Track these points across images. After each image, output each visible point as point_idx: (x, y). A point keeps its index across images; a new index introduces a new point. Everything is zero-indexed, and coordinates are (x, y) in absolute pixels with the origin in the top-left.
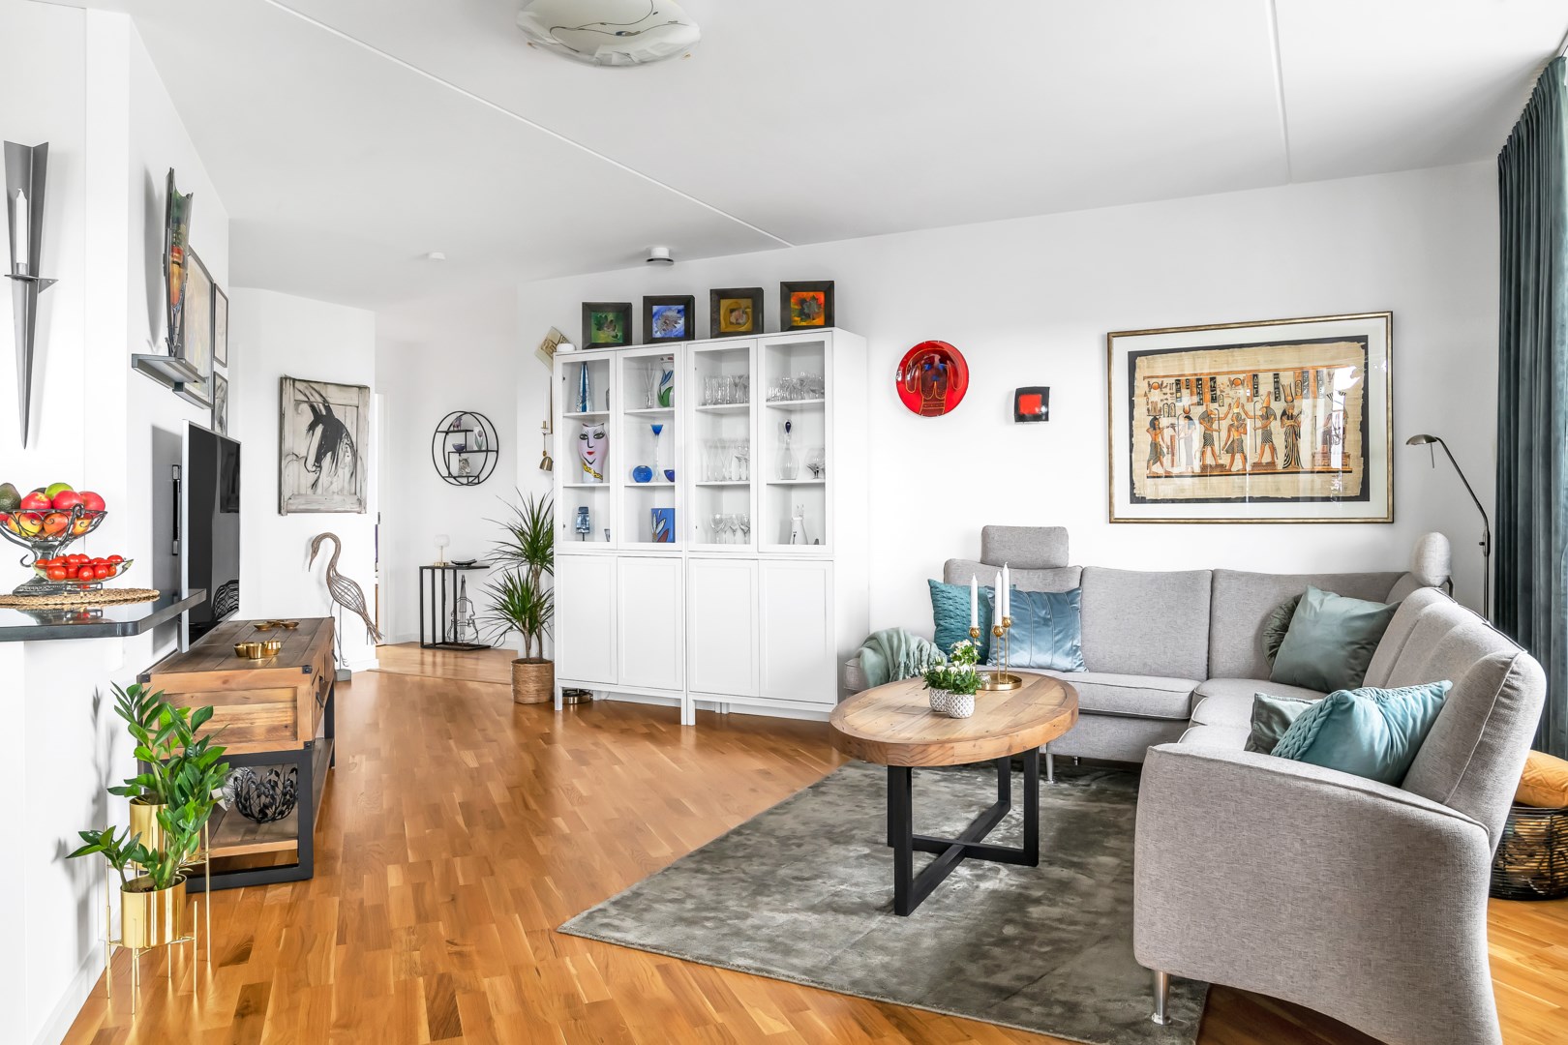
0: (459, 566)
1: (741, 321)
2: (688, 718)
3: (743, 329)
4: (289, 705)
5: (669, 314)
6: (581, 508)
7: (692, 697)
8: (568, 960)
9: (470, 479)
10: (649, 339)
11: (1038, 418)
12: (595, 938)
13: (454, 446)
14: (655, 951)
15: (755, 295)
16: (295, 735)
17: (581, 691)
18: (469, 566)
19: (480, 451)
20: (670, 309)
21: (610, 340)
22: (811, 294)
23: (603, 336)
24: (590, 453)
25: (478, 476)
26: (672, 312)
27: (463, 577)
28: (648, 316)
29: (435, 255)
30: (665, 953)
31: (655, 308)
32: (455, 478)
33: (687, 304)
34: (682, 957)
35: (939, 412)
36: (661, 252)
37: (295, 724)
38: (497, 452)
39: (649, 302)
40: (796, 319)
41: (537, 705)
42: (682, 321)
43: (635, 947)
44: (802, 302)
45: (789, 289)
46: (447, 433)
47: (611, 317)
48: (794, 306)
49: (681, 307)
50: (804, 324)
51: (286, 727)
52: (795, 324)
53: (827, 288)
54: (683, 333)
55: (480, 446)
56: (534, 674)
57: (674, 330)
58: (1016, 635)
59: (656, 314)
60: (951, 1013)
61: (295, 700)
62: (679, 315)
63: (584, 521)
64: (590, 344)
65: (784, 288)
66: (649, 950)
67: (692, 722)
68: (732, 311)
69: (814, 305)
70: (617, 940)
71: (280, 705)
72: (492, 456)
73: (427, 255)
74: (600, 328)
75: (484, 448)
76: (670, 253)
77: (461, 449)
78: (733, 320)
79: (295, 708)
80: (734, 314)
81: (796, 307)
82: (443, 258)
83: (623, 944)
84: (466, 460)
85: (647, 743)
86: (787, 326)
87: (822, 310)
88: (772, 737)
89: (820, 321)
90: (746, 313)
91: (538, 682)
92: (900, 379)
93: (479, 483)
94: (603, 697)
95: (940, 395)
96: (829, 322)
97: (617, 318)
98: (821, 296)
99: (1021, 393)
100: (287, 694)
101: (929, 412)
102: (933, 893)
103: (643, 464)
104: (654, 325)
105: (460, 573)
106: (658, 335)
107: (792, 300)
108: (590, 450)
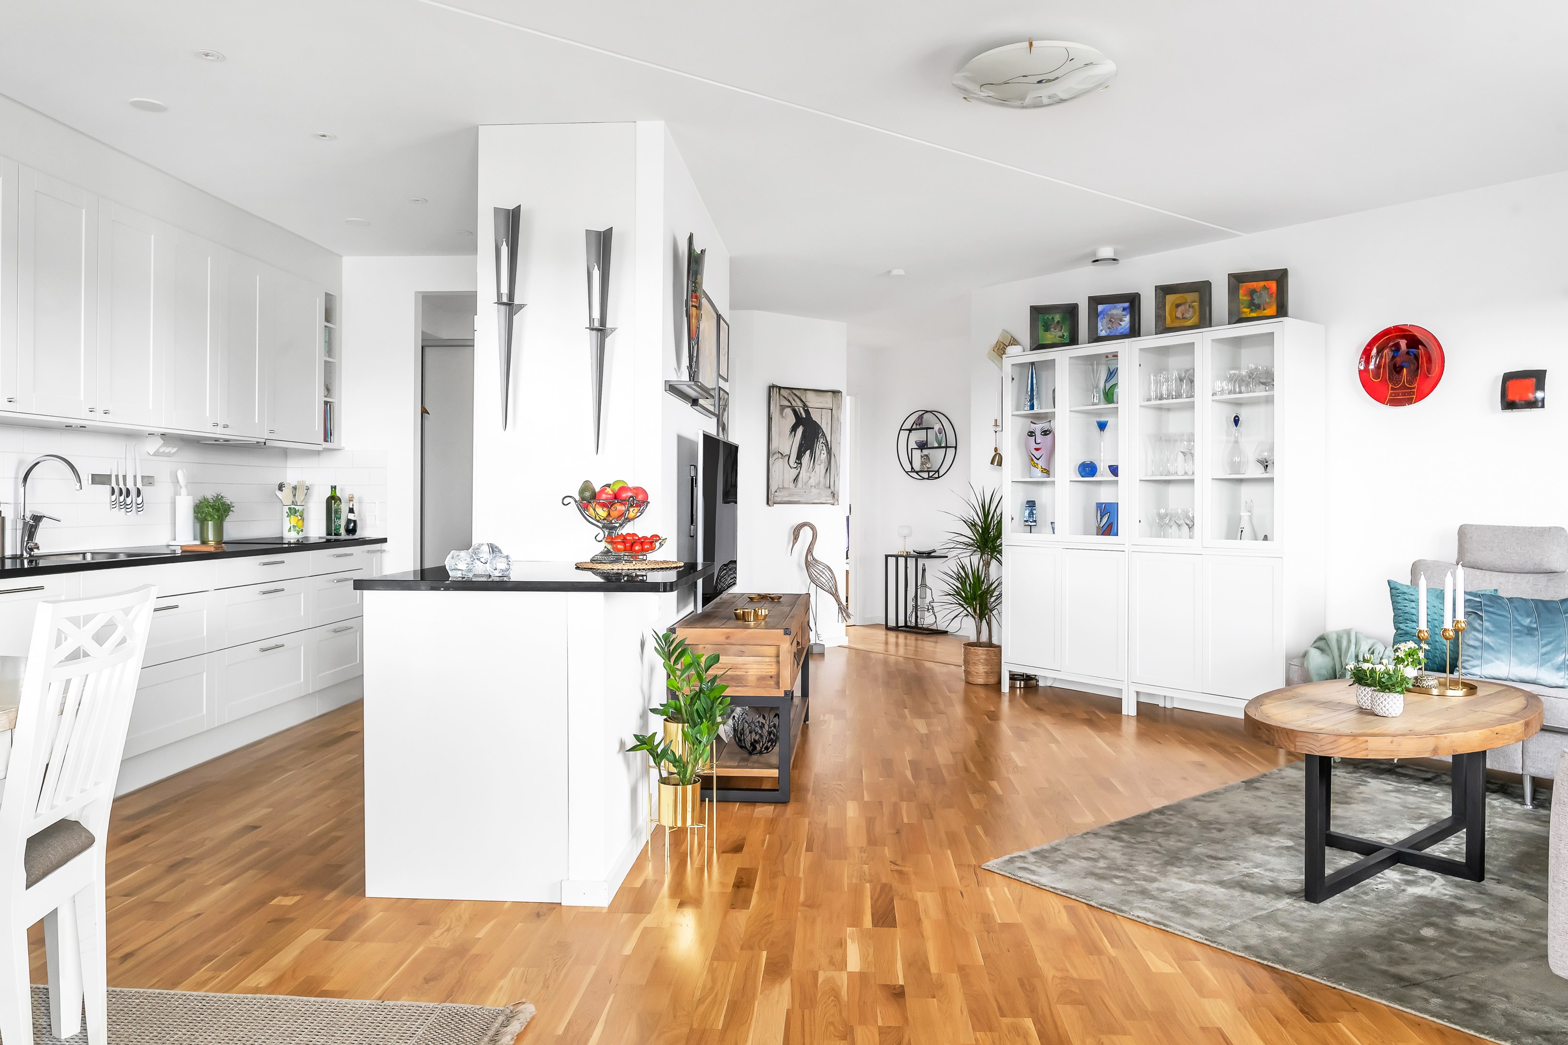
0: (920, 555)
1: (1187, 315)
2: (1129, 709)
3: (1189, 323)
4: (774, 659)
5: (1114, 312)
6: (1028, 502)
7: (1134, 688)
8: (988, 889)
9: (931, 474)
10: (1095, 339)
11: (1533, 404)
12: (1013, 877)
13: (916, 443)
14: (1064, 894)
15: (1203, 289)
16: (778, 684)
17: (1028, 676)
18: (929, 555)
19: (940, 447)
20: (1115, 307)
21: (1057, 340)
22: (1262, 284)
23: (1050, 337)
24: (1037, 449)
25: (938, 471)
26: (1117, 310)
27: (924, 565)
28: (1094, 314)
29: (895, 272)
30: (1073, 897)
31: (1100, 308)
32: (917, 472)
33: (1132, 301)
34: (1088, 902)
35: (1410, 401)
36: (1106, 252)
37: (778, 674)
38: (956, 448)
39: (1095, 301)
40: (1246, 310)
41: (985, 685)
42: (1127, 319)
43: (1047, 889)
44: (1252, 292)
45: (1237, 280)
46: (910, 430)
47: (1057, 318)
48: (1243, 297)
49: (1127, 305)
50: (1254, 315)
51: (771, 677)
52: (1244, 316)
53: (1280, 277)
54: (1128, 330)
55: (940, 443)
56: (984, 657)
57: (1120, 327)
59: (1101, 312)
61: (778, 656)
62: (1124, 313)
63: (1031, 514)
64: (1038, 346)
65: (1233, 279)
66: (1059, 892)
67: (1133, 712)
68: (1178, 306)
69: (1265, 294)
70: (1032, 881)
71: (767, 659)
72: (951, 452)
73: (890, 272)
74: (1047, 329)
75: (943, 445)
76: (1115, 253)
77: (922, 446)
78: (1179, 315)
79: (778, 662)
80: (1180, 308)
81: (1245, 298)
82: (904, 274)
83: (1037, 885)
84: (927, 456)
85: (1086, 728)
86: (1236, 318)
87: (1274, 299)
89: (1272, 310)
90: (1193, 307)
91: (987, 665)
92: (1362, 368)
93: (939, 477)
94: (1049, 683)
95: (1410, 382)
96: (1282, 311)
97: (1063, 319)
98: (1273, 285)
99: (1508, 378)
100: (772, 651)
101: (1395, 402)
103: (1087, 459)
104: (1099, 324)
105: (921, 562)
106: (1103, 333)
107: (1241, 292)
108: (1038, 446)
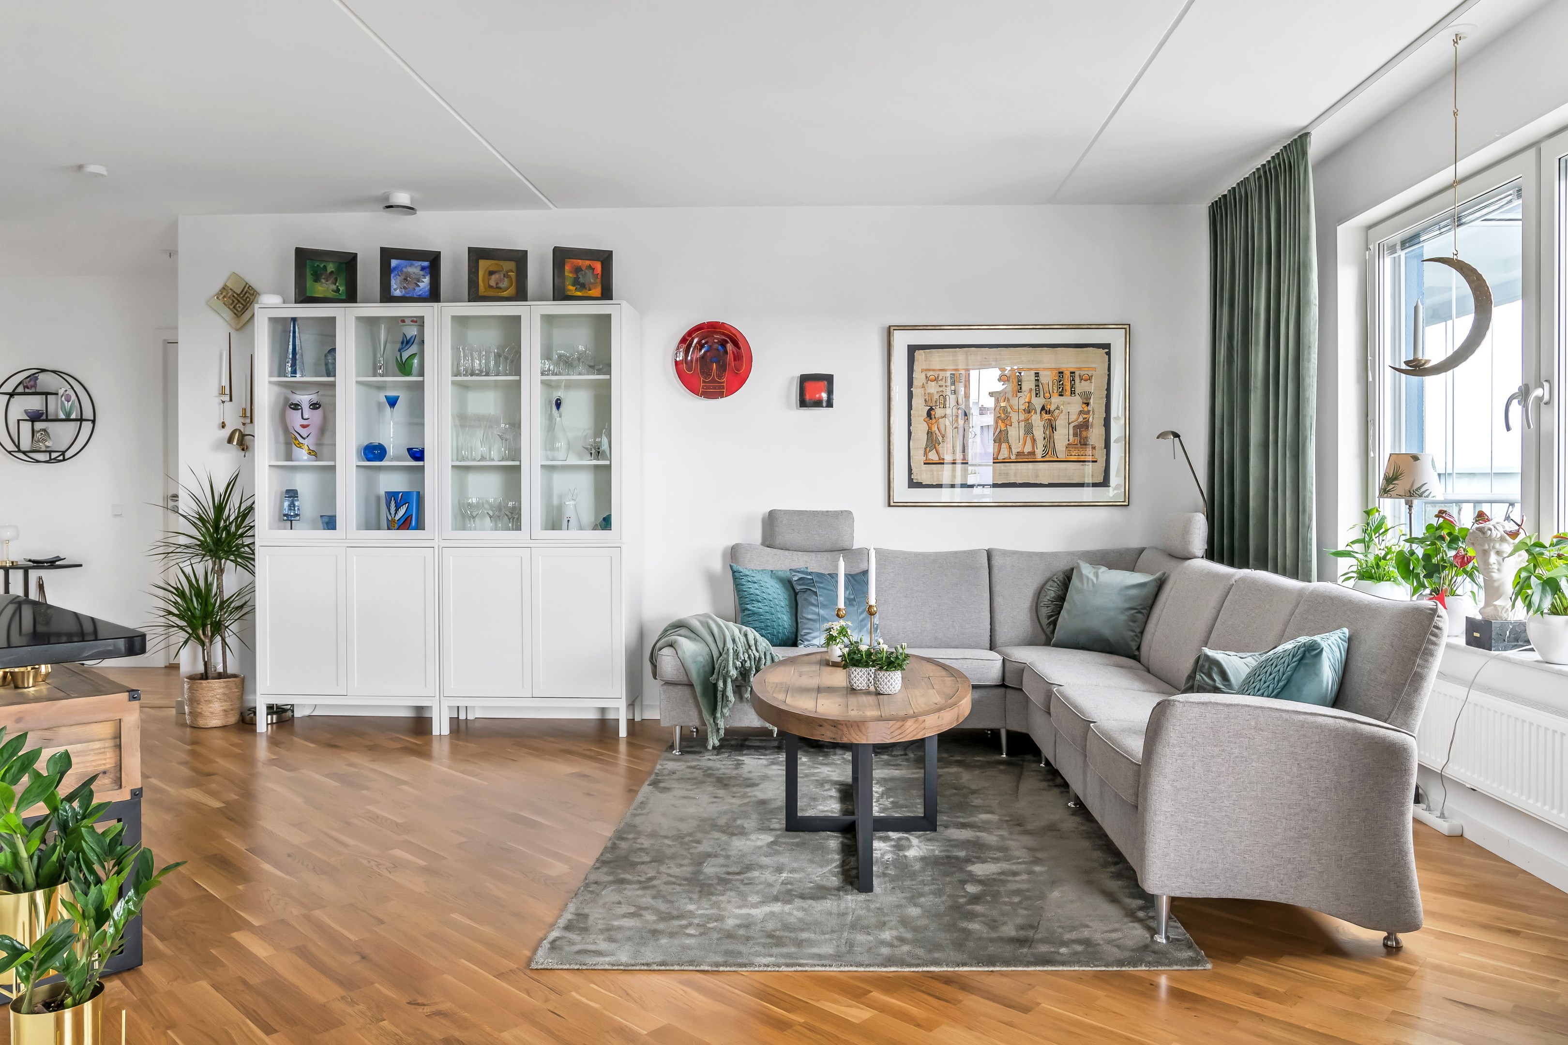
0: (38, 564)
1: (501, 285)
2: (441, 727)
3: (505, 294)
4: (109, 743)
5: (411, 270)
6: (288, 491)
7: (446, 703)
8: (573, 993)
9: (54, 455)
10: (387, 297)
11: (818, 404)
12: (585, 967)
13: (26, 412)
14: (663, 968)
15: (519, 258)
18: (52, 564)
19: (68, 420)
20: (411, 265)
21: (331, 294)
22: (588, 263)
23: (322, 288)
24: (304, 426)
25: (63, 453)
26: (414, 269)
27: (40, 578)
28: (386, 271)
29: (93, 168)
30: (676, 968)
31: (394, 263)
32: (24, 453)
33: (433, 261)
34: (698, 968)
35: (721, 395)
36: (402, 198)
37: (119, 767)
38: (94, 421)
39: (387, 254)
40: (571, 288)
42: (427, 280)
43: (638, 968)
44: (577, 270)
45: (561, 256)
46: (12, 395)
47: (331, 267)
48: (569, 274)
49: (426, 264)
50: (579, 294)
51: (105, 773)
52: (570, 294)
53: (605, 258)
54: (428, 293)
55: (68, 414)
56: (221, 691)
57: (417, 289)
58: (825, 616)
59: (395, 268)
60: (998, 969)
61: (118, 736)
62: (422, 273)
63: (292, 506)
64: (304, 297)
65: (557, 253)
66: (656, 968)
67: (446, 731)
68: (491, 273)
69: (589, 273)
70: (613, 965)
72: (87, 427)
73: (80, 167)
74: (317, 279)
75: (73, 416)
76: (412, 202)
77: (35, 417)
78: (492, 283)
79: (119, 747)
80: (493, 277)
81: (571, 275)
82: (105, 173)
83: (622, 968)
84: (45, 430)
85: (414, 758)
86: (560, 295)
87: (599, 281)
88: (551, 739)
89: (597, 292)
90: (509, 277)
91: (225, 701)
92: (680, 358)
93: (64, 460)
94: (307, 712)
95: (720, 377)
96: (607, 294)
97: (339, 269)
98: (598, 266)
99: (805, 379)
100: (106, 730)
101: (709, 394)
102: (875, 869)
103: (376, 441)
104: (393, 282)
105: (33, 575)
106: (397, 293)
107: (566, 268)
108: (305, 423)
